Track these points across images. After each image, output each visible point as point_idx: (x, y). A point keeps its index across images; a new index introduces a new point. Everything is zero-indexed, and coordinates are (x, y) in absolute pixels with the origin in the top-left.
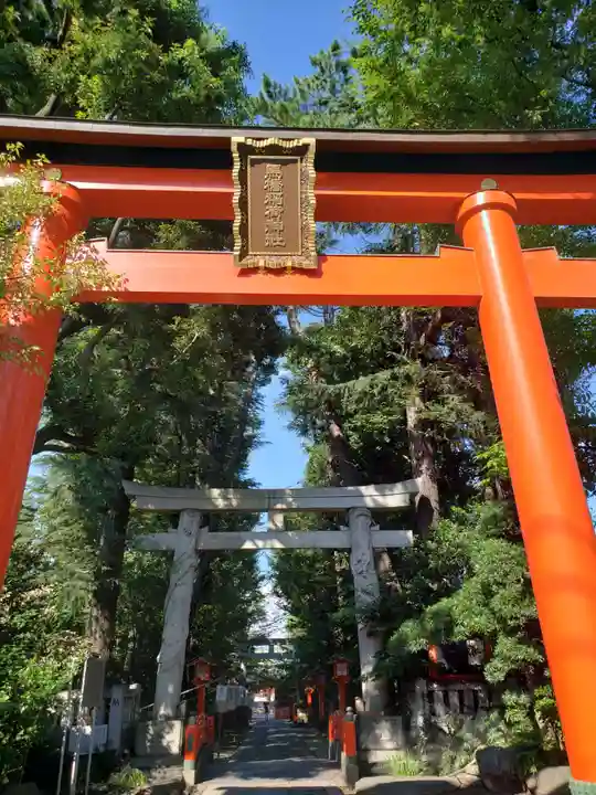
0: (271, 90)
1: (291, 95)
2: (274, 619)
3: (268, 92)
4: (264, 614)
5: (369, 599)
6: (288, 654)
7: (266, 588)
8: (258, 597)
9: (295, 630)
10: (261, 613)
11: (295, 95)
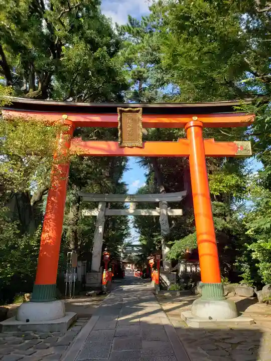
0: (132, 22)
1: (140, 24)
2: (134, 237)
3: (131, 23)
4: (130, 234)
5: (165, 233)
6: (140, 251)
7: (131, 225)
8: (127, 228)
9: (142, 242)
10: (128, 234)
11: (142, 24)
